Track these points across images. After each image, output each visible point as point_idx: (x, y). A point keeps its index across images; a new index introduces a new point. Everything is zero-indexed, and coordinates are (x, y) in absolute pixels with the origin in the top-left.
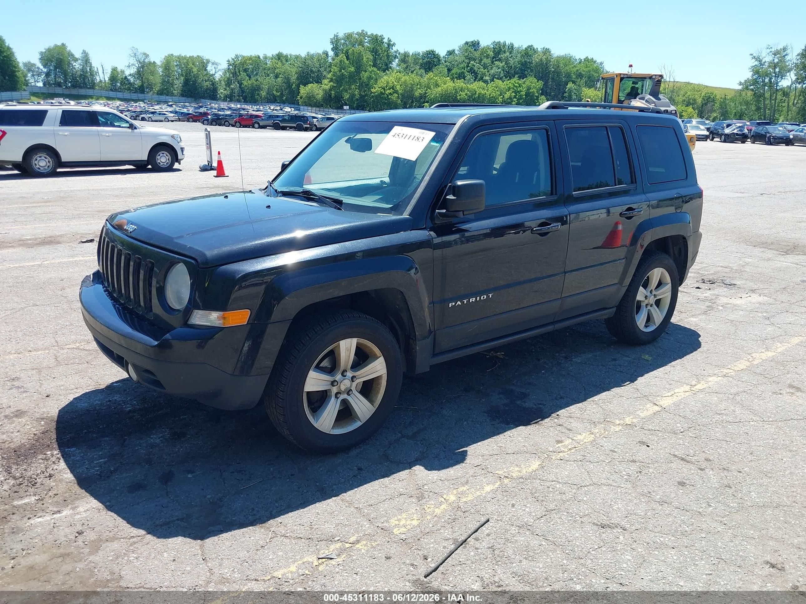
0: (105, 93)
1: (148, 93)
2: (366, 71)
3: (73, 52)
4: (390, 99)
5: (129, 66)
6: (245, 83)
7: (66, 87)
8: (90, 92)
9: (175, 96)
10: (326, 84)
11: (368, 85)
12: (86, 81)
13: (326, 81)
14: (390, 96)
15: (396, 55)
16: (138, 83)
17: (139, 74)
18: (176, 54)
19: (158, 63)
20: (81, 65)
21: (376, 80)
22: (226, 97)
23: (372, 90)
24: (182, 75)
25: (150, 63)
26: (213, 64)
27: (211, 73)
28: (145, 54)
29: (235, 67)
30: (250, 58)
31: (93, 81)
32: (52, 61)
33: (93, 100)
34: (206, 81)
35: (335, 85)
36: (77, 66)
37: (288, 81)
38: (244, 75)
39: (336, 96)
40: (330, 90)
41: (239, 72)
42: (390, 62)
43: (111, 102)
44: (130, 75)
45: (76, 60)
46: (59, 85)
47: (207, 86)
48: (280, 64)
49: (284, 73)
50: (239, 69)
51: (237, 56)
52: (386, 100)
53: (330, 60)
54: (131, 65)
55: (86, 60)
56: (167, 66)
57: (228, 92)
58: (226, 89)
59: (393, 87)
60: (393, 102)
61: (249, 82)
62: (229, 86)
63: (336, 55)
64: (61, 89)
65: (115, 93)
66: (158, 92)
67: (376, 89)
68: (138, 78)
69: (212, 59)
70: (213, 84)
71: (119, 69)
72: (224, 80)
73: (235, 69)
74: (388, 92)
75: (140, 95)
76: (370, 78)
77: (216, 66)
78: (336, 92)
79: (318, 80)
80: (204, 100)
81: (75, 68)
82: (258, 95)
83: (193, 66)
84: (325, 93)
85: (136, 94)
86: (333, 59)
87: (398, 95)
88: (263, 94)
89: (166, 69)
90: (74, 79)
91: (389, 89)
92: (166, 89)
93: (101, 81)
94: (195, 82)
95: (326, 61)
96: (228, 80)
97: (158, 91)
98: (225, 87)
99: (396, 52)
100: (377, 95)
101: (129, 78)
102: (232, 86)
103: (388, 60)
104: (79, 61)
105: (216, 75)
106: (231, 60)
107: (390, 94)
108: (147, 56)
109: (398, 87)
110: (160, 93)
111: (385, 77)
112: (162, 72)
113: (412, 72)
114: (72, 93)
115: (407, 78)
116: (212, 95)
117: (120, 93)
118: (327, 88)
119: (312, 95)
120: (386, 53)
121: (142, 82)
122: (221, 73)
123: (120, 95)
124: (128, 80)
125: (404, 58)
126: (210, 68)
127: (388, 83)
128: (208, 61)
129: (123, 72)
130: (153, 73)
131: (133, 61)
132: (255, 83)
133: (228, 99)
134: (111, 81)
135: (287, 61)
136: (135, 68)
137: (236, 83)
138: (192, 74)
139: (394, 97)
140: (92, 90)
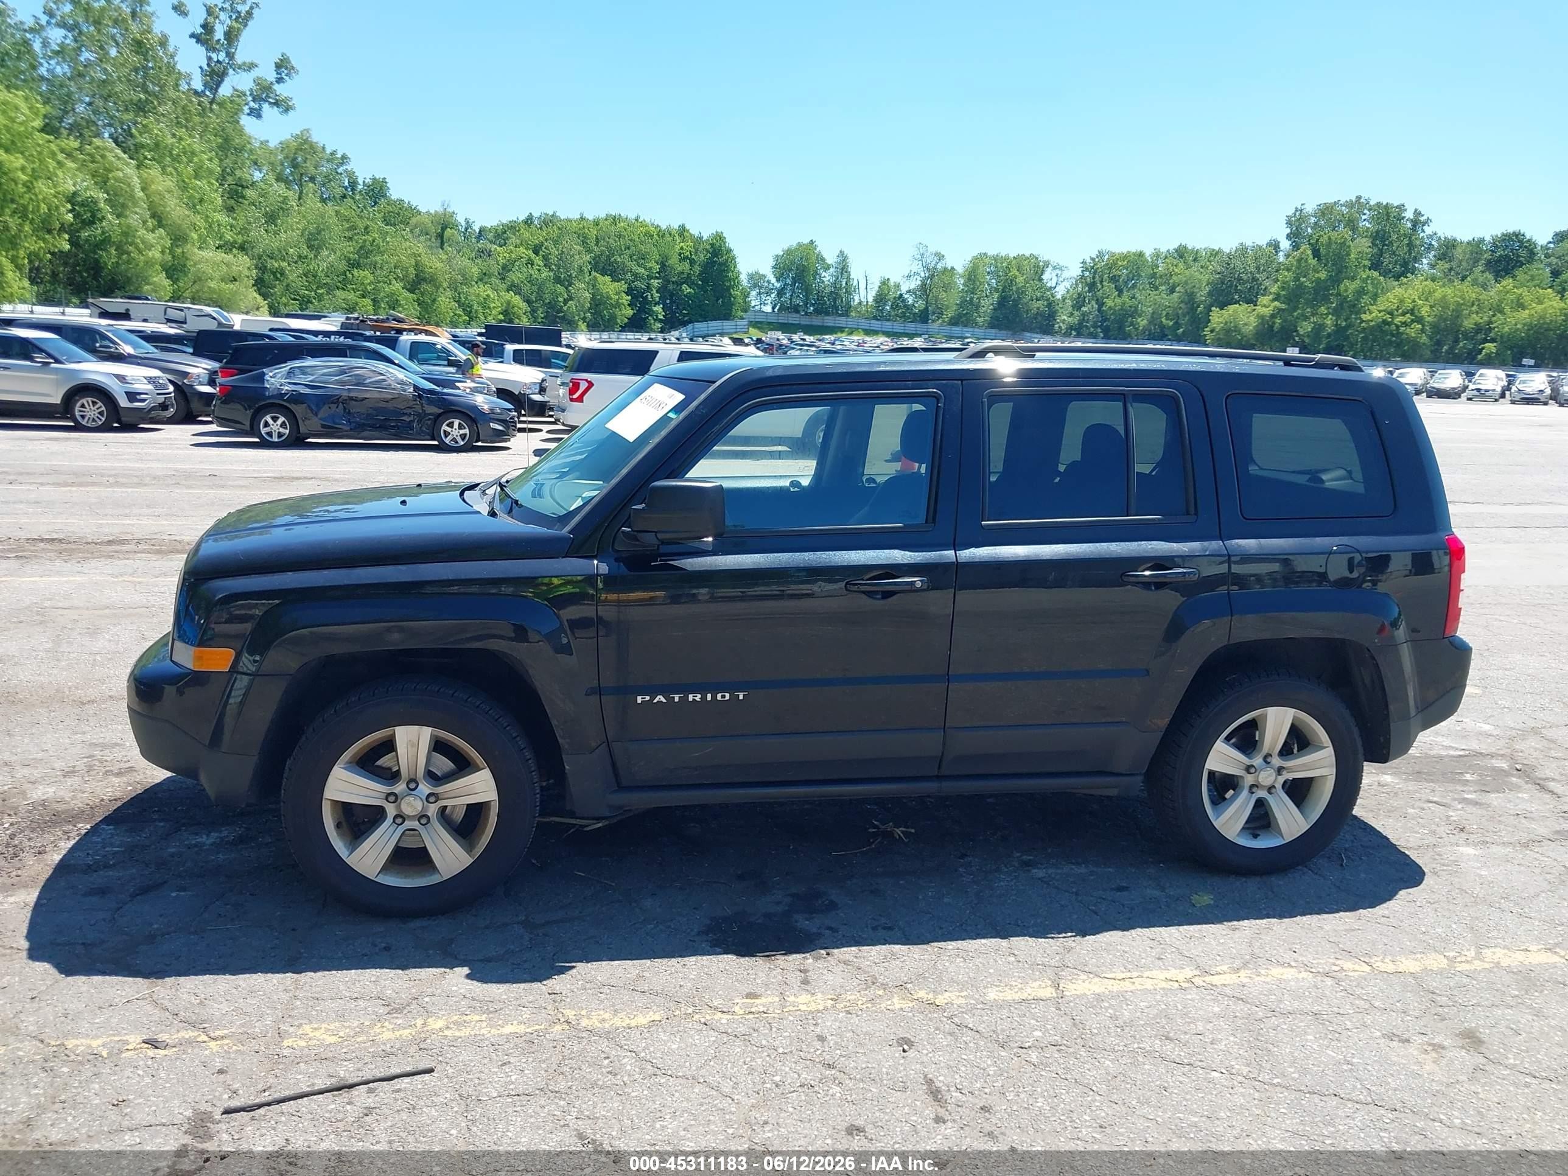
0: (865, 324)
1: (933, 321)
2: (1353, 279)
3: (825, 255)
4: (1402, 334)
5: (909, 277)
6: (1109, 303)
7: (806, 314)
8: (841, 321)
9: (980, 327)
10: (1266, 306)
11: (1354, 306)
12: (838, 302)
13: (1264, 300)
14: (1402, 329)
15: (1431, 244)
16: (920, 304)
17: (924, 290)
18: (992, 252)
19: (960, 269)
20: (832, 275)
21: (1375, 297)
22: (1071, 328)
23: (1363, 316)
24: (997, 290)
25: (945, 269)
26: (1055, 268)
27: (1049, 285)
28: (937, 254)
29: (1095, 273)
30: (1125, 257)
31: (848, 303)
32: (790, 270)
33: (843, 335)
34: (1037, 300)
35: (1283, 306)
36: (827, 277)
37: (1190, 299)
38: (1109, 287)
39: (1282, 328)
40: (1273, 316)
41: (1101, 282)
42: (1416, 260)
43: (870, 339)
44: (909, 291)
45: (827, 268)
46: (796, 309)
47: (1038, 308)
48: (1181, 265)
49: (1186, 283)
50: (1101, 278)
51: (1101, 254)
52: (1393, 335)
53: (1281, 258)
54: (912, 273)
55: (843, 268)
56: (972, 276)
57: (1075, 320)
58: (1072, 314)
59: (1412, 310)
60: (1409, 340)
61: (1118, 301)
62: (1079, 309)
63: (1296, 247)
64: (798, 315)
65: (879, 322)
66: (950, 321)
67: (1373, 315)
68: (920, 297)
69: (1054, 259)
70: (1049, 305)
71: (892, 283)
72: (1071, 298)
73: (1094, 278)
74: (1399, 320)
75: (919, 326)
76: (1361, 292)
77: (1059, 272)
78: (1285, 321)
79: (1251, 300)
80: (1028, 334)
81: (823, 282)
82: (1132, 324)
83: (1017, 273)
84: (1262, 324)
85: (913, 325)
86: (1287, 256)
87: (1423, 325)
88: (1142, 322)
89: (969, 279)
90: (820, 298)
91: (1403, 314)
92: (965, 315)
93: (860, 303)
94: (1016, 302)
95: (1270, 261)
96: (1079, 298)
97: (952, 318)
98: (1070, 309)
99: (1430, 237)
100: (1373, 327)
101: (906, 296)
102: (1083, 309)
103: (1410, 254)
104: (832, 270)
105: (1057, 289)
106: (1088, 260)
107: (1405, 324)
108: (940, 257)
109: (1425, 311)
110: (954, 322)
111: (1399, 291)
112: (963, 285)
113: (1463, 279)
114: (814, 323)
115: (1449, 291)
116: (1045, 323)
117: (888, 323)
118: (1266, 311)
119: (1235, 327)
120: (1406, 241)
121: (927, 303)
122: (1067, 284)
123: (887, 326)
124: (904, 301)
125: (1447, 249)
126: (1049, 277)
127: (1402, 301)
128: (1047, 264)
129: (897, 286)
130: (946, 287)
131: (917, 267)
132: (1129, 302)
133: (1074, 333)
134: (877, 302)
135: (1195, 260)
136: (919, 278)
137: (1093, 303)
138: (1014, 288)
139: (1413, 331)
140: (844, 319)
